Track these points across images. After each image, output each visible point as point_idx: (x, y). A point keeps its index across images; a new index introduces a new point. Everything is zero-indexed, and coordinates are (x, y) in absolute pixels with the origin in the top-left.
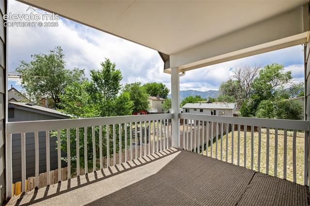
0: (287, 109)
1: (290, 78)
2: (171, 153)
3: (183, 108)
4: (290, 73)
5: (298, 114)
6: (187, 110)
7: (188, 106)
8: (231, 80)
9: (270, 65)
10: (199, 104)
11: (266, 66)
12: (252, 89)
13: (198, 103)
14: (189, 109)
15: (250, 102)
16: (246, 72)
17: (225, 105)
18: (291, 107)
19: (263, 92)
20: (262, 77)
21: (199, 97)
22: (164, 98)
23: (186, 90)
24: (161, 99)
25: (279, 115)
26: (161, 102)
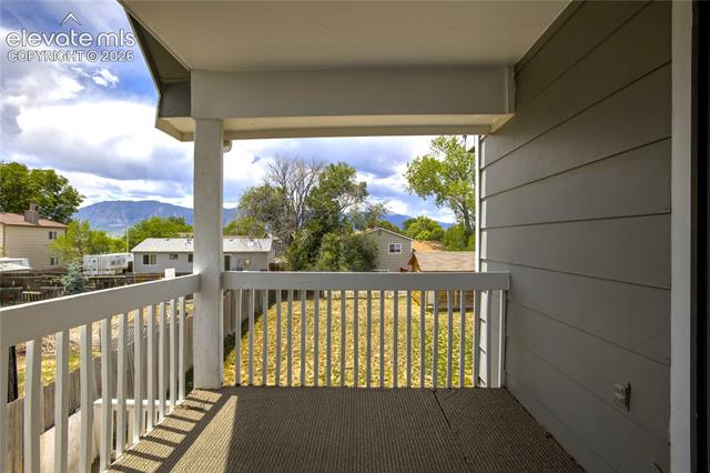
0: (360, 250)
1: (366, 194)
2: (209, 416)
3: (135, 253)
4: (364, 185)
5: (373, 258)
6: (147, 258)
7: (150, 245)
8: (267, 186)
9: (336, 164)
10: (186, 240)
11: (328, 165)
12: (307, 208)
13: (178, 237)
14: (155, 254)
15: (304, 236)
16: (296, 172)
17: (250, 244)
18: (365, 248)
19: (326, 217)
20: (325, 187)
21: (181, 222)
22: (55, 219)
23: (136, 200)
24: (42, 222)
25: (349, 261)
26: (47, 232)
